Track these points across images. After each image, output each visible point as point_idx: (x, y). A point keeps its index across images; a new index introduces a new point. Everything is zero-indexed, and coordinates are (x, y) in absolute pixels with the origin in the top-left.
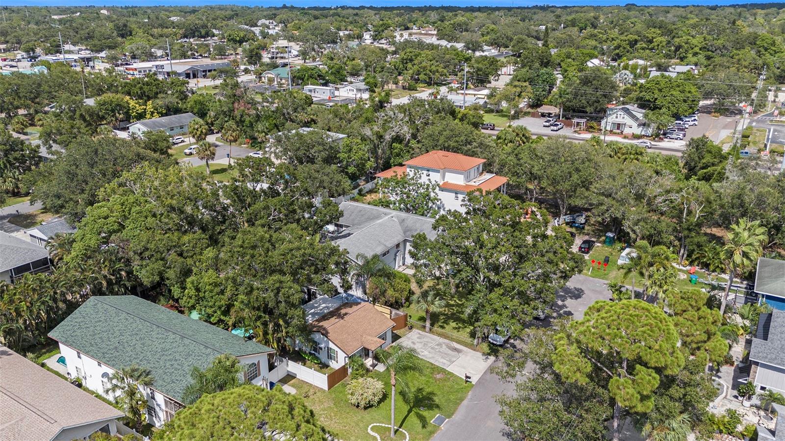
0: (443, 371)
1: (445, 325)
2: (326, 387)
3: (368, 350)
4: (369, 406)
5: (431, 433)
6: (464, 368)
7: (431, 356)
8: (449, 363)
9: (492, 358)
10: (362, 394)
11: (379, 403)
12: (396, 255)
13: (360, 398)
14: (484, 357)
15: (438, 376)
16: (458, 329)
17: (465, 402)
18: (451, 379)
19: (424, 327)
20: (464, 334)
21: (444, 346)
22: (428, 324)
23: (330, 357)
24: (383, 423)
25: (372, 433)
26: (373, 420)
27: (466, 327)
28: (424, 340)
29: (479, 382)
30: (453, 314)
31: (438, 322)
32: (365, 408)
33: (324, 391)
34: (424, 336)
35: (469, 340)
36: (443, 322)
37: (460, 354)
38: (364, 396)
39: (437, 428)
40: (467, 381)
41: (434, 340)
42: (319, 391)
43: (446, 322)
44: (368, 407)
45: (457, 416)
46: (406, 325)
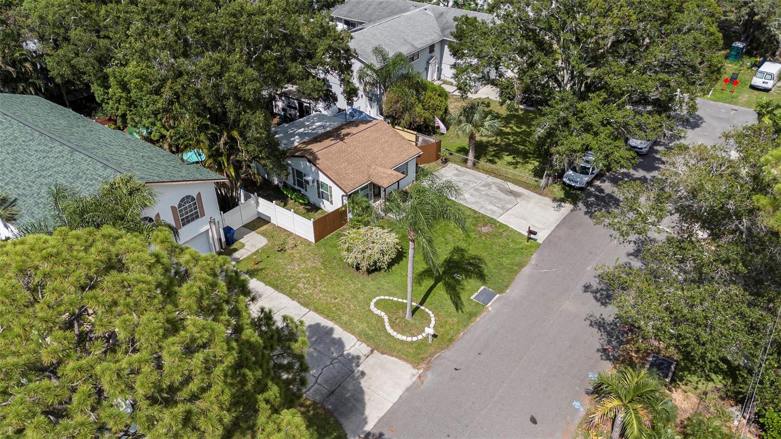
0: (492, 222)
1: (497, 160)
2: (311, 238)
3: (379, 188)
4: (374, 269)
5: (472, 315)
6: (525, 219)
7: (473, 200)
8: (501, 211)
9: (568, 207)
10: (364, 251)
11: (390, 265)
12: (428, 63)
13: (360, 256)
14: (555, 204)
15: (484, 230)
16: (515, 165)
17: (526, 270)
18: (505, 234)
19: (466, 161)
20: (525, 171)
21: (494, 188)
22: (471, 156)
23: (321, 196)
24: (394, 295)
25: (377, 312)
26: (380, 291)
27: (527, 162)
28: (465, 178)
29: (548, 239)
30: (508, 145)
31: (485, 155)
32: (369, 272)
33: (310, 243)
34: (465, 173)
35: (532, 180)
36: (493, 156)
37: (519, 200)
38: (366, 255)
39: (480, 307)
40: (529, 238)
41: (479, 179)
42: (302, 243)
43: (497, 155)
44: (373, 271)
45: (515, 290)
46: (438, 157)
